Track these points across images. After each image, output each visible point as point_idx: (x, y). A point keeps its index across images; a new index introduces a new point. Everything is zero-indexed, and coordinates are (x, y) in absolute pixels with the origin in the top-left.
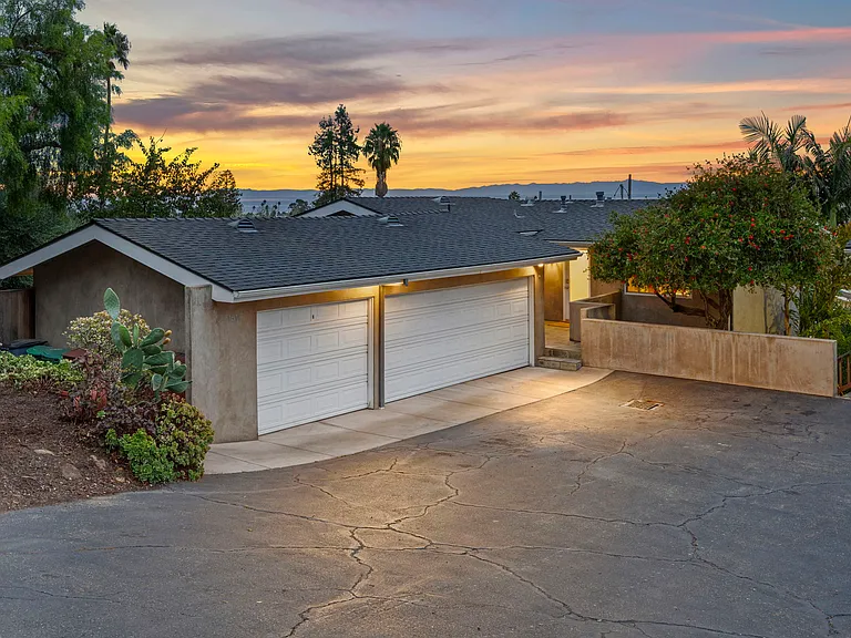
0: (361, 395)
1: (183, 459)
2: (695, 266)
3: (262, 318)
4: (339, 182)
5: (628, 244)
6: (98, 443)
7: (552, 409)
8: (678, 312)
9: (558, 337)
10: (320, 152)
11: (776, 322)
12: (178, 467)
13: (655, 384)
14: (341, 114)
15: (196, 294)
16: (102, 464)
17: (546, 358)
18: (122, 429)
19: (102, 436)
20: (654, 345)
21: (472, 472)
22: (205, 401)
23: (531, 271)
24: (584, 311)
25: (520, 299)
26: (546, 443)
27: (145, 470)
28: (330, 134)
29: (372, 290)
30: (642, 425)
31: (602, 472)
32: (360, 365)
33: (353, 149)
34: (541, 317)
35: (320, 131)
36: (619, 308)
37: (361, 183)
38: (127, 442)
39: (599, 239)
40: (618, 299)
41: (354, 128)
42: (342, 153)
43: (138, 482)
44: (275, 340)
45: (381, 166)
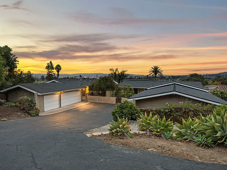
0: (58, 106)
1: (37, 114)
2: (100, 89)
3: (45, 97)
4: (51, 73)
5: (93, 86)
6: (26, 112)
7: (83, 107)
8: (100, 95)
9: (84, 98)
10: (47, 68)
11: (112, 95)
12: (36, 115)
13: (96, 103)
14: (51, 62)
15: (36, 94)
16: (27, 115)
17: (82, 101)
18: (29, 110)
19: (27, 111)
20: (96, 99)
21: (72, 114)
22: (37, 106)
23: (81, 90)
24: (87, 95)
25: (79, 93)
26: (82, 110)
27: (32, 115)
28: (49, 65)
29: (59, 93)
30: (93, 108)
31: (87, 113)
32: (58, 102)
33: (53, 68)
34: (82, 96)
35: (47, 65)
36: (92, 94)
37: (55, 74)
38: (30, 112)
39: (89, 85)
40: (92, 93)
41: (53, 65)
42: (51, 69)
43: (32, 116)
44: (46, 100)
45: (58, 71)
